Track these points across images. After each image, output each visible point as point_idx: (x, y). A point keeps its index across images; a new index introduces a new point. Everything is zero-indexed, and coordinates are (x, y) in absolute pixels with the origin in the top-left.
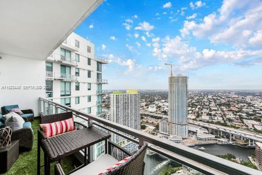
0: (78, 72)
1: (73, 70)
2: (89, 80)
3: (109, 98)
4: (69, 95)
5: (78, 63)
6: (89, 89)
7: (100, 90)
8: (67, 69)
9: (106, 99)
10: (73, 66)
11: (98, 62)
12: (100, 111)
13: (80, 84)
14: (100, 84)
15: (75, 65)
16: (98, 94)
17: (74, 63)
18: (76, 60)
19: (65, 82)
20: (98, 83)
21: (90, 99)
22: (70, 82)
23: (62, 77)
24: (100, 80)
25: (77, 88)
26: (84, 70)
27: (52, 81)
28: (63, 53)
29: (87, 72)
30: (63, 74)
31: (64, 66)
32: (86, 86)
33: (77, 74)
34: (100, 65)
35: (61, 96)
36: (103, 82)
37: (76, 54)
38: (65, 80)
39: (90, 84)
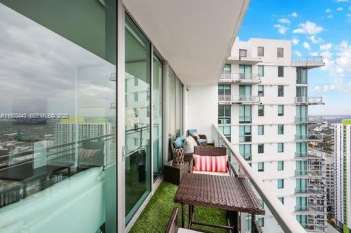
0: (261, 90)
1: (255, 89)
2: (281, 101)
3: (329, 131)
4: (249, 122)
5: (261, 78)
6: (280, 115)
7: (303, 116)
8: (247, 89)
9: (322, 132)
10: (255, 84)
11: (299, 69)
12: (303, 153)
13: (265, 107)
14: (302, 106)
15: (258, 81)
16: (299, 122)
17: (256, 80)
18: (259, 75)
19: (244, 106)
20: (299, 103)
21: (281, 129)
22: (251, 106)
23: (241, 99)
24: (304, 97)
25: (261, 113)
26: (271, 86)
27: (230, 106)
28: (242, 70)
29: (277, 88)
30: (242, 96)
31: (242, 86)
32: (276, 110)
33: (261, 93)
34: (303, 72)
35: (240, 122)
36: (311, 101)
37: (259, 66)
38: (244, 102)
39: (283, 106)
